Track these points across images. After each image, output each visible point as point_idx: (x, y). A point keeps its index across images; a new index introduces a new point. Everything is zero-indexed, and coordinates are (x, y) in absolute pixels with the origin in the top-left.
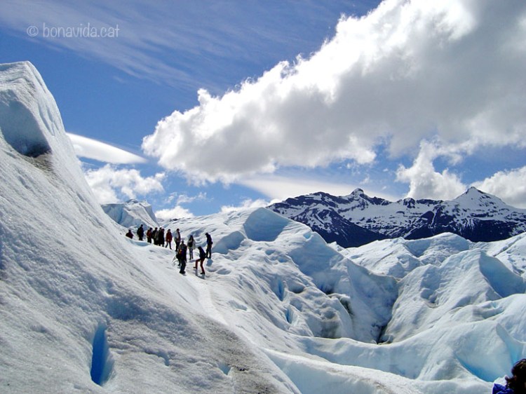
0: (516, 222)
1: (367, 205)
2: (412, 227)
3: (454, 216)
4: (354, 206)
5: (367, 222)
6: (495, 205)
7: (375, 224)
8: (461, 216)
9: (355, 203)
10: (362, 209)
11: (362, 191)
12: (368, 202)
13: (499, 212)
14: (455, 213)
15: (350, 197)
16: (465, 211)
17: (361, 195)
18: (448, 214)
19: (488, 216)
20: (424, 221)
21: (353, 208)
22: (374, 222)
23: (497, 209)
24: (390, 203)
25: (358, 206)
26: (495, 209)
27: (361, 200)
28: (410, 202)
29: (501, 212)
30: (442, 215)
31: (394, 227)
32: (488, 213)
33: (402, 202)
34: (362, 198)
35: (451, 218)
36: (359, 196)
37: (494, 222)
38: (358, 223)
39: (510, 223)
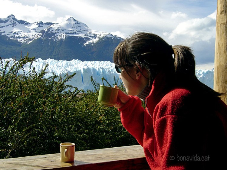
0: (89, 37)
1: (16, 24)
2: (34, 38)
3: (56, 33)
4: (8, 24)
5: (13, 34)
6: (81, 28)
7: (18, 36)
8: (60, 33)
9: (9, 23)
10: (13, 27)
11: (14, 16)
12: (17, 23)
13: (82, 32)
14: (56, 31)
15: (6, 19)
16: (63, 30)
17: (13, 18)
18: (53, 32)
19: (76, 34)
20: (40, 35)
21: (7, 26)
22: (18, 34)
23: (81, 30)
24: (30, 23)
25: (10, 25)
26: (80, 30)
27: (12, 21)
28: (40, 24)
29: (83, 32)
30: (49, 32)
31: (28, 37)
32: (76, 32)
33: (36, 24)
34: (13, 20)
35: (54, 34)
36: (11, 19)
37: (77, 37)
38: (8, 34)
39: (86, 38)
